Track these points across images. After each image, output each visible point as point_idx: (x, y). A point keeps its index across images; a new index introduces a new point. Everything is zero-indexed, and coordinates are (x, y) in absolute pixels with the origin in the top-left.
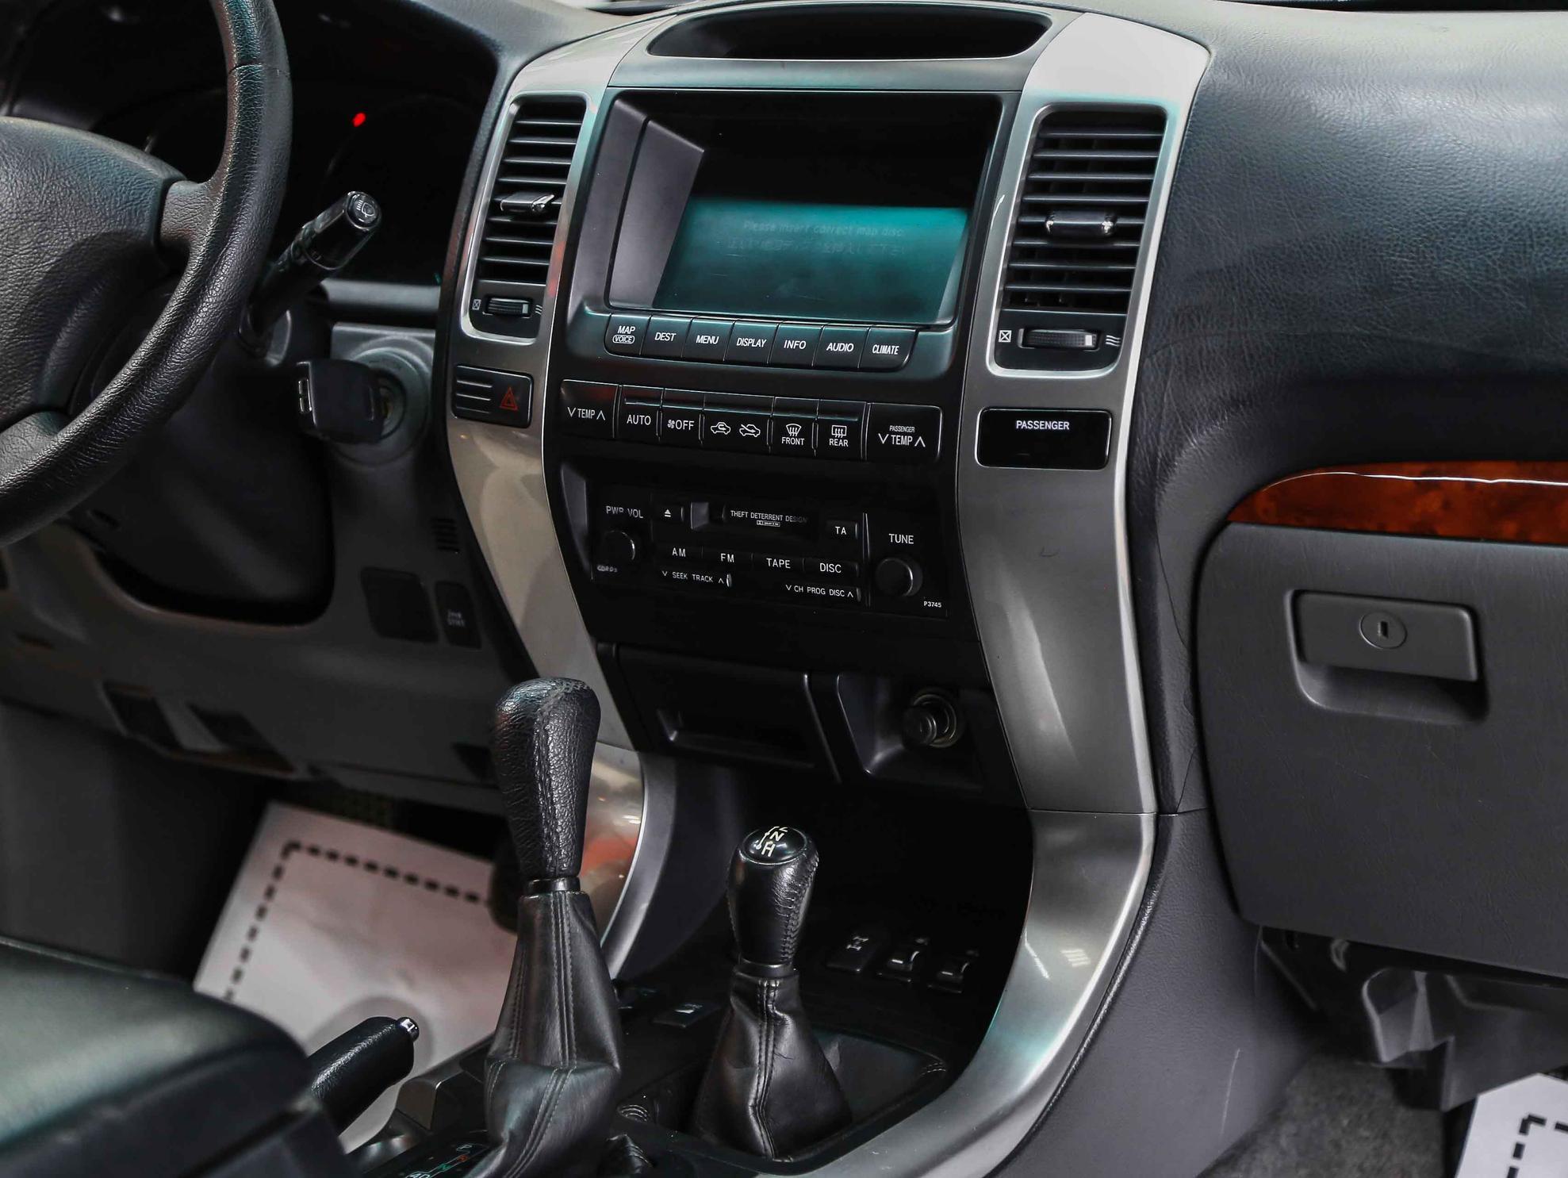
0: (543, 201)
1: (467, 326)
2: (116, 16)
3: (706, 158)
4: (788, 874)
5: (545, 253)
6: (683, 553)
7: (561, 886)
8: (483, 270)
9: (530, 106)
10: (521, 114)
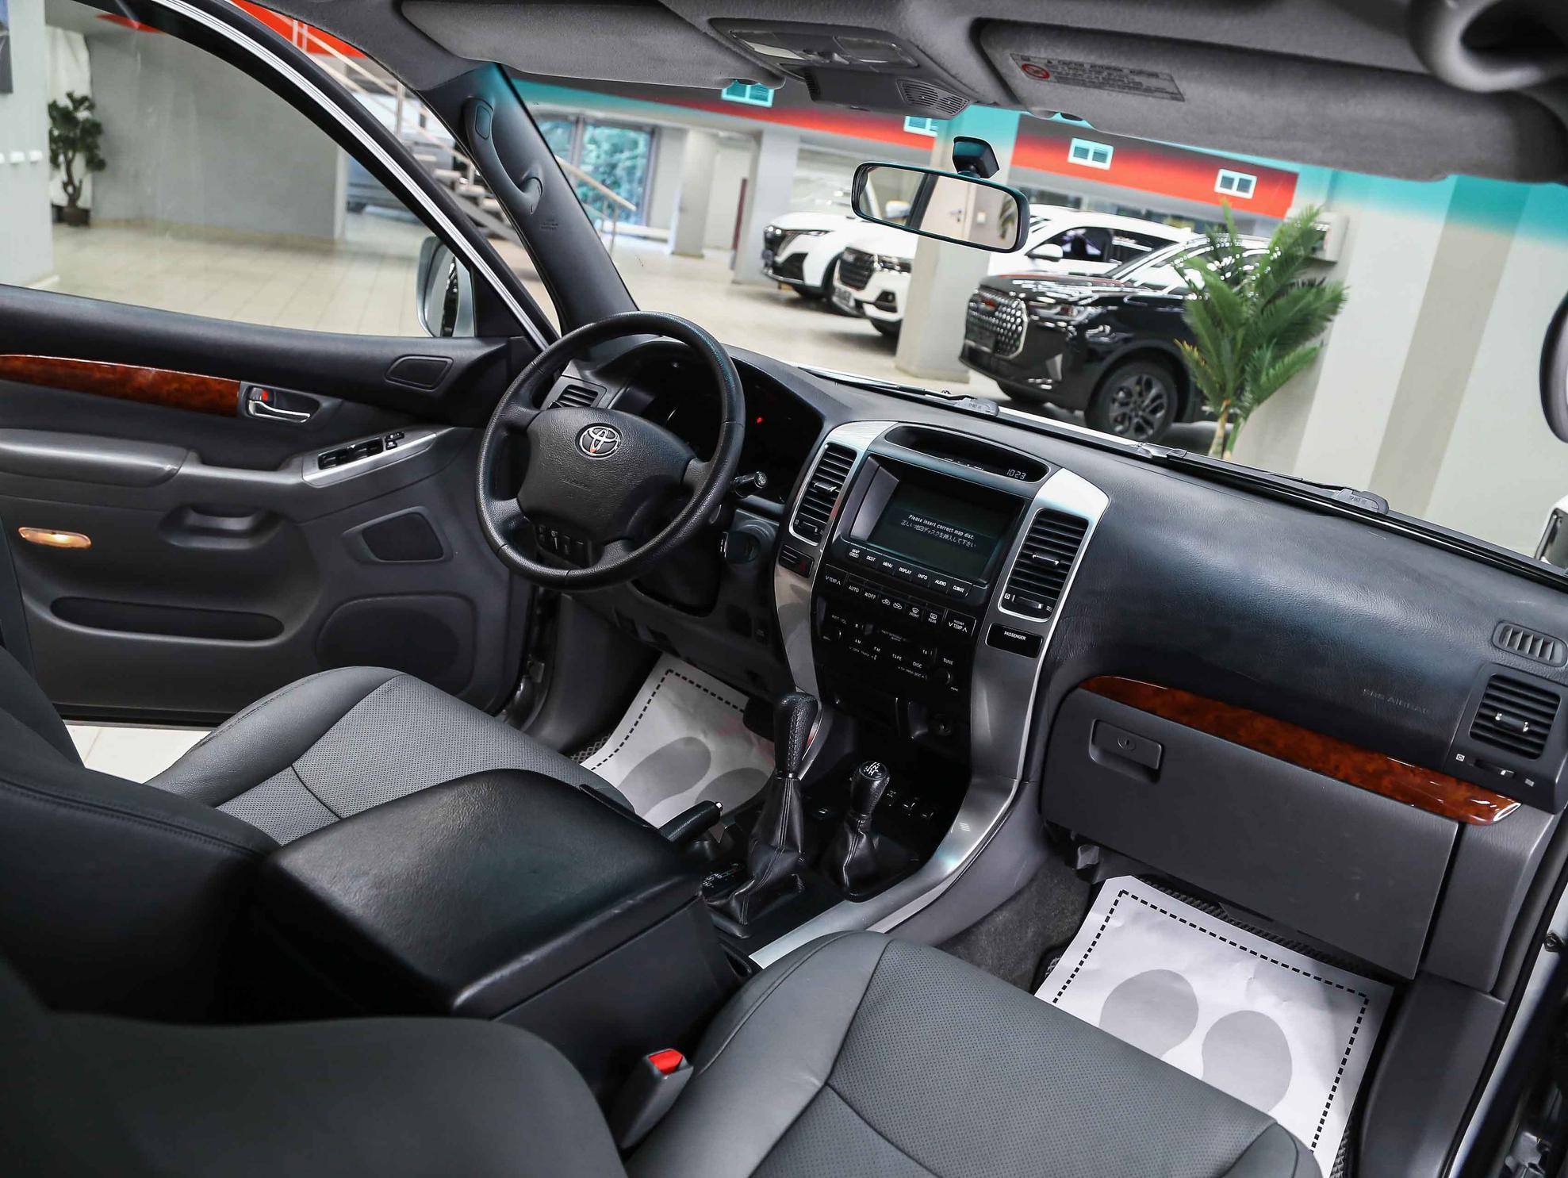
0: (832, 489)
1: (791, 530)
2: (675, 366)
3: (899, 485)
4: (877, 783)
5: (829, 510)
6: (859, 642)
7: (791, 776)
8: (802, 509)
9: (833, 447)
10: (827, 450)
